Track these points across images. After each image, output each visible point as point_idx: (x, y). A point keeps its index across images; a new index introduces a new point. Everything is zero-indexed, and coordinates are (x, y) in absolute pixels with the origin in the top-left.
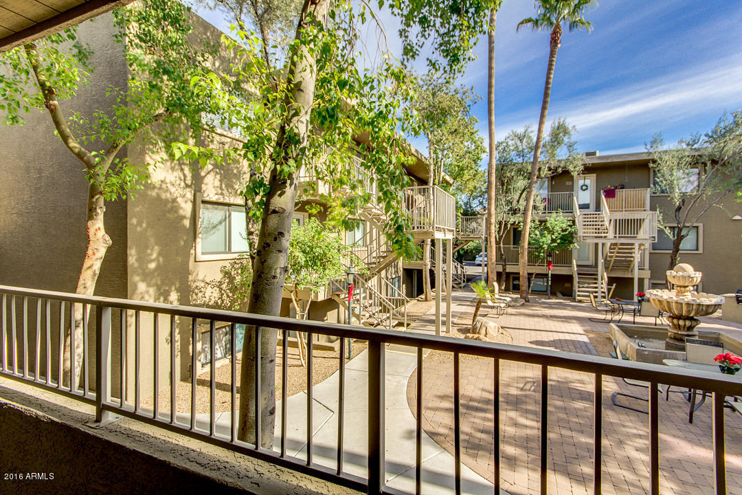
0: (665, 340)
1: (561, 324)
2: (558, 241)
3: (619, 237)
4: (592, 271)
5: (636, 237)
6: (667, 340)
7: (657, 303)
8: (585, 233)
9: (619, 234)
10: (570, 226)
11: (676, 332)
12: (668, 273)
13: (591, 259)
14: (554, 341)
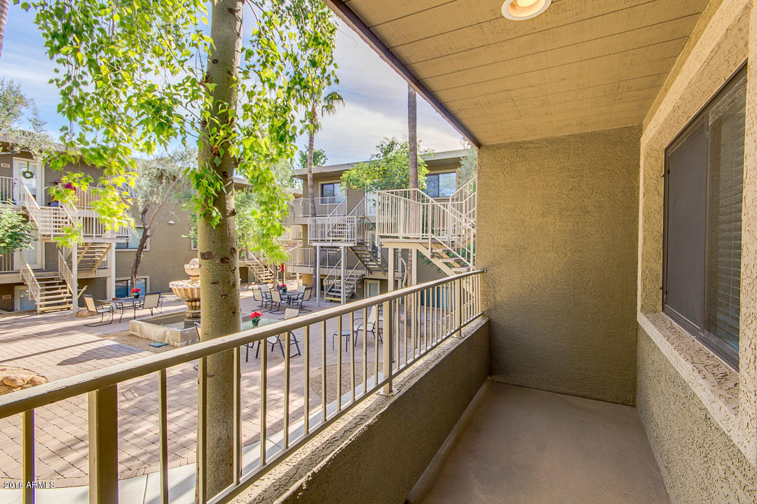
0: (183, 320)
1: (57, 339)
2: (8, 240)
3: (96, 236)
4: (49, 275)
5: (101, 236)
6: (186, 320)
7: (183, 291)
8: (56, 231)
9: (96, 233)
10: (23, 222)
11: (193, 312)
12: (187, 266)
13: (39, 261)
14: (84, 354)
